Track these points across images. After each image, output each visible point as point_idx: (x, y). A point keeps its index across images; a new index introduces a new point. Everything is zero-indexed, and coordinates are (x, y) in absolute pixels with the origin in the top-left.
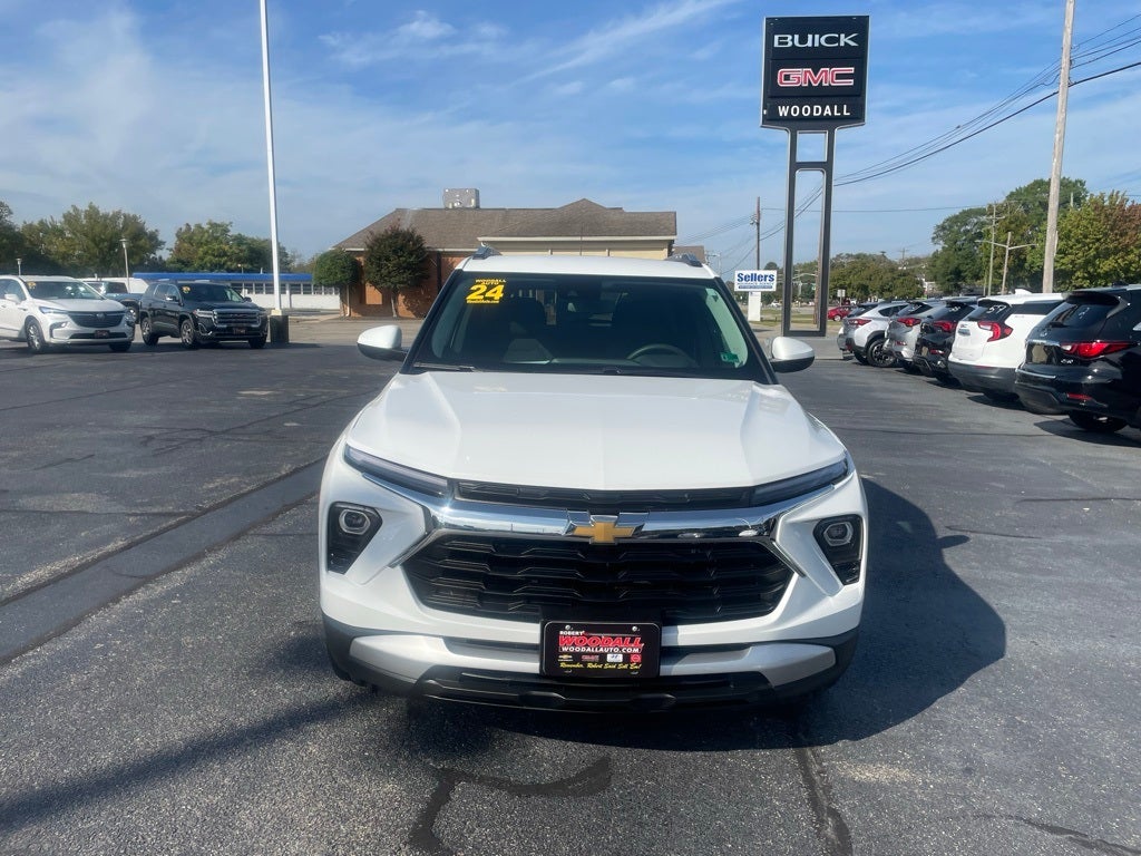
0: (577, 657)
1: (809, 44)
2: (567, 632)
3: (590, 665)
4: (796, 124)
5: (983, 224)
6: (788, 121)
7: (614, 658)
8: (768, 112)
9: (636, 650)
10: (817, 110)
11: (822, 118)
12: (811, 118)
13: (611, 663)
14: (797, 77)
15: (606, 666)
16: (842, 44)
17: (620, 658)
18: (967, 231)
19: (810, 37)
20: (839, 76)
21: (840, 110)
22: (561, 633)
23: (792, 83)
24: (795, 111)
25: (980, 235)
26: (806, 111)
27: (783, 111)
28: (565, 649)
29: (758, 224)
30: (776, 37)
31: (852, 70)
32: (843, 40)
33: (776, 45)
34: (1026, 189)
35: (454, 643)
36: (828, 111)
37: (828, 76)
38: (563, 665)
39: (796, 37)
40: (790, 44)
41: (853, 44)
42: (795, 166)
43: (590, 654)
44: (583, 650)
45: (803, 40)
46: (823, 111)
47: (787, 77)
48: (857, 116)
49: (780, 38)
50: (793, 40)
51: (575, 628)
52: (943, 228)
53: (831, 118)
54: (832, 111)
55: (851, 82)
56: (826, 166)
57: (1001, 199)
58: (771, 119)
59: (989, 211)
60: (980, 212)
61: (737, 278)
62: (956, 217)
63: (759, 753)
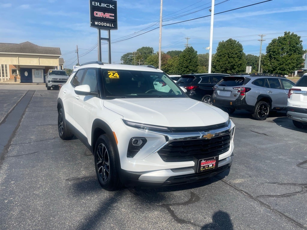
0: (204, 167)
1: (102, 6)
2: (203, 161)
3: (206, 169)
4: (100, 27)
5: (132, 57)
6: (97, 26)
7: (211, 166)
8: (92, 23)
9: (215, 163)
10: (105, 24)
11: (106, 26)
12: (104, 26)
13: (210, 167)
14: (99, 14)
15: (209, 168)
16: (111, 7)
17: (212, 165)
18: (128, 58)
19: (102, 4)
20: (110, 16)
21: (111, 25)
22: (202, 162)
23: (98, 16)
24: (100, 24)
25: (132, 59)
26: (102, 24)
27: (96, 23)
28: (202, 166)
29: (78, 53)
30: (93, 2)
31: (113, 15)
32: (111, 6)
33: (93, 4)
34: (141, 49)
35: (173, 170)
36: (108, 25)
37: (108, 15)
38: (201, 170)
39: (98, 3)
40: (97, 5)
41: (113, 8)
42: (101, 39)
43: (206, 166)
44: (205, 165)
45: (100, 4)
46: (107, 25)
47: (97, 14)
48: (115, 27)
49: (94, 3)
50: (97, 4)
51: (204, 160)
52: (123, 57)
53: (109, 27)
54: (109, 25)
55: (113, 18)
56: (109, 40)
57: (136, 51)
58: (93, 25)
59: (133, 54)
60: (131, 54)
61: (74, 68)
62: (126, 55)
63: (216, 182)
